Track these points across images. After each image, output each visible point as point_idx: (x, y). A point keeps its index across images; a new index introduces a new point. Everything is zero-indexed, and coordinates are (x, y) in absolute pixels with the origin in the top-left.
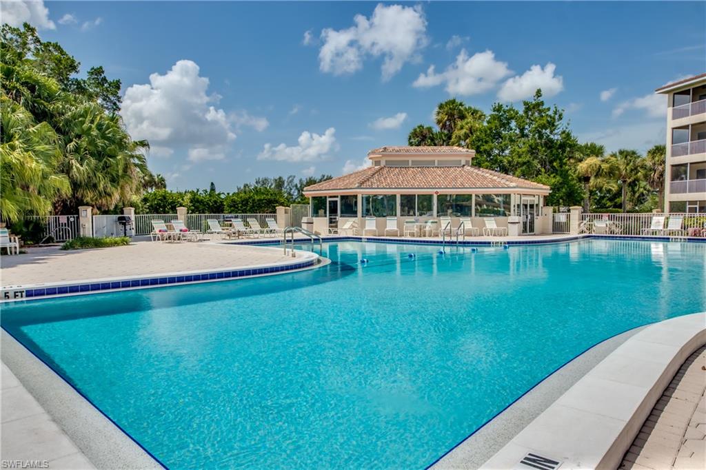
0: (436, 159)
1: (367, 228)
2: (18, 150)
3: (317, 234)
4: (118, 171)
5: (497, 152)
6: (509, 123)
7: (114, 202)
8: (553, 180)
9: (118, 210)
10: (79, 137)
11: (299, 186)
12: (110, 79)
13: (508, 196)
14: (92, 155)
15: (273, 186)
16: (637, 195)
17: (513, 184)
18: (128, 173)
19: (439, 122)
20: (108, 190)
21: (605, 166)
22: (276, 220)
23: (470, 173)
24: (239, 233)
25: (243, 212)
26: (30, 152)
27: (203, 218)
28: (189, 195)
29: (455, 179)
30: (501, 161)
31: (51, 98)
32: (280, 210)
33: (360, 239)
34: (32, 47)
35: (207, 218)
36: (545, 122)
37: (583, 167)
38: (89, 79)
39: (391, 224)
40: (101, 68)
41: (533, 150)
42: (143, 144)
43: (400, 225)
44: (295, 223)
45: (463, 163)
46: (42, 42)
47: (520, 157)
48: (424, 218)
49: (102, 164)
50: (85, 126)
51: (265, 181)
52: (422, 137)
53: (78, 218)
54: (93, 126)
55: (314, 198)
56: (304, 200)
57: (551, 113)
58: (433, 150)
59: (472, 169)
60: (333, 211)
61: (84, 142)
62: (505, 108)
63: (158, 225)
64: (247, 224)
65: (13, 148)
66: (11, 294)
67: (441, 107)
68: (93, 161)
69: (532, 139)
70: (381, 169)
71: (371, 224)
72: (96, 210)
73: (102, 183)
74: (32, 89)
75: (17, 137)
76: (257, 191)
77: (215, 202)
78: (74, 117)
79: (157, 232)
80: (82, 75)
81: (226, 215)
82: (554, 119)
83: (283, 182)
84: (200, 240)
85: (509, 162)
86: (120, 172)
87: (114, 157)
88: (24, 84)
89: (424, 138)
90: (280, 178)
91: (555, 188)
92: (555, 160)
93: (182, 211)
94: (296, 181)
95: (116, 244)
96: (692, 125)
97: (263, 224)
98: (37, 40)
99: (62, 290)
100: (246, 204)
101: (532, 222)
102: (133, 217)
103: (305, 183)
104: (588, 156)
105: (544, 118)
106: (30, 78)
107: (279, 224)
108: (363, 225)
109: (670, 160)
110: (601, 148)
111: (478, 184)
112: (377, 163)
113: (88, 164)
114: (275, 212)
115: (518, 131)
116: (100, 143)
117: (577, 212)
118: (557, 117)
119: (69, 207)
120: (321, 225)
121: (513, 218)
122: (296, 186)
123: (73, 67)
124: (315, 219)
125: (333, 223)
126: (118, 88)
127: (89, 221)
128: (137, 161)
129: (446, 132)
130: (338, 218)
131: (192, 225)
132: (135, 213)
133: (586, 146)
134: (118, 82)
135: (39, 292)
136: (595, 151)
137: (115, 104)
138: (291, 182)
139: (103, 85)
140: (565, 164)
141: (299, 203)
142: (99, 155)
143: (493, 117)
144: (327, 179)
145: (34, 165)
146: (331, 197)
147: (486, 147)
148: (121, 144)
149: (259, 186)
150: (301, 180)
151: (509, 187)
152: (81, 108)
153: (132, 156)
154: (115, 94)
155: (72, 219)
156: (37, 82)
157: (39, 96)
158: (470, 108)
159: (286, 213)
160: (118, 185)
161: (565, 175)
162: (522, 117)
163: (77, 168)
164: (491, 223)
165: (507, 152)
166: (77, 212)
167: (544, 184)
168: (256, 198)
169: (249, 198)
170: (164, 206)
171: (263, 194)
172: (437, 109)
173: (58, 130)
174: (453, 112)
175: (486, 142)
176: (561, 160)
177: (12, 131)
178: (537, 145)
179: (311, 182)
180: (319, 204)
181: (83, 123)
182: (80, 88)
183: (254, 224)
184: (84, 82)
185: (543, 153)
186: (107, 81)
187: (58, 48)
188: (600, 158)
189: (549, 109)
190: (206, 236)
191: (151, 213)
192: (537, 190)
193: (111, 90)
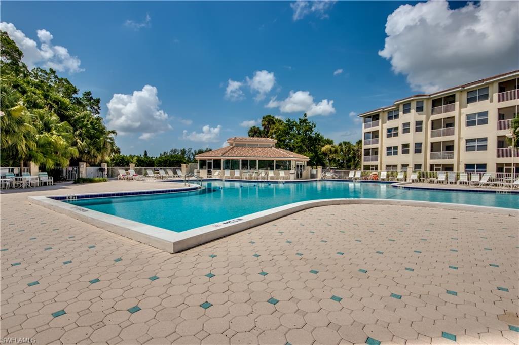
0: (259, 144)
1: (226, 175)
2: (55, 135)
3: (201, 178)
4: (101, 145)
5: (288, 141)
6: (293, 128)
7: (98, 161)
8: (311, 155)
9: (99, 165)
10: (81, 128)
11: (194, 153)
12: (94, 98)
13: (290, 162)
14: (88, 137)
15: (180, 154)
16: (356, 162)
17: (292, 156)
18: (106, 146)
19: (263, 125)
20: (95, 155)
21: (333, 149)
22: (181, 170)
23: (274, 151)
24: (163, 177)
25: (164, 167)
26: (60, 137)
27: (143, 169)
28: (136, 158)
29: (267, 153)
30: (290, 145)
31: (66, 109)
32: (183, 166)
33: (221, 180)
34: (53, 80)
35: (145, 169)
36: (308, 128)
37: (324, 149)
38: (83, 97)
39: (237, 173)
40: (90, 92)
41: (302, 141)
42: (113, 132)
43: (241, 174)
44: (191, 172)
45: (271, 146)
46: (59, 78)
47: (297, 143)
48: (252, 170)
49: (92, 142)
50: (85, 123)
51: (175, 151)
52: (254, 132)
53: (79, 168)
54: (89, 123)
55: (200, 160)
56: (196, 162)
57: (311, 124)
58: (258, 139)
59: (275, 149)
60: (210, 167)
61: (84, 130)
62: (291, 121)
63: (122, 172)
64: (167, 173)
65: (52, 134)
66: (71, 197)
67: (264, 118)
68: (88, 140)
69: (302, 135)
70: (233, 147)
71: (227, 173)
72: (88, 164)
73: (93, 151)
74: (57, 104)
75: (53, 128)
76: (172, 157)
77: (150, 161)
78: (79, 118)
79: (121, 175)
80: (80, 95)
81: (156, 168)
82: (312, 127)
83: (186, 152)
84: (143, 180)
85: (293, 146)
86: (102, 146)
87: (99, 138)
88: (54, 102)
89: (256, 132)
90: (184, 149)
91: (312, 158)
92: (312, 146)
93: (132, 166)
94: (193, 151)
95: (100, 181)
96: (373, 132)
97: (175, 172)
98: (56, 77)
99: (91, 196)
100: (166, 163)
101: (301, 174)
102: (106, 168)
103: (197, 152)
104: (326, 144)
105: (308, 127)
106: (56, 99)
107: (182, 173)
108: (224, 174)
109: (364, 147)
110: (332, 141)
111: (277, 156)
112: (231, 144)
113: (85, 142)
114: (181, 167)
115: (297, 132)
116: (92, 131)
117: (320, 169)
118: (313, 126)
119: (75, 163)
120: (204, 174)
121: (292, 171)
122: (192, 153)
123: (75, 92)
124: (200, 170)
125: (209, 172)
126: (99, 102)
127: (85, 170)
128: (109, 140)
129: (266, 130)
130: (212, 170)
131: (138, 172)
132: (108, 166)
133: (326, 140)
134: (99, 99)
135: (82, 197)
136: (330, 142)
137: (97, 110)
138: (190, 151)
139: (91, 100)
140: (316, 148)
141: (193, 163)
142: (91, 137)
143: (287, 125)
144: (209, 151)
145: (62, 142)
146: (208, 160)
147: (283, 138)
148: (102, 132)
149: (172, 153)
150: (195, 151)
151: (290, 157)
152: (82, 114)
153: (107, 138)
154: (97, 105)
155: (75, 169)
156: (60, 101)
157: (61, 108)
158: (278, 119)
159: (186, 167)
160: (101, 152)
161: (316, 152)
162: (298, 125)
163: (80, 144)
164: (282, 173)
165: (293, 141)
166: (78, 165)
167: (307, 156)
168: (172, 160)
169: (168, 160)
170: (123, 163)
171: (175, 158)
172: (262, 119)
173: (71, 125)
174: (270, 121)
175: (283, 136)
176: (315, 146)
177: (51, 126)
178: (305, 138)
179: (201, 152)
180: (203, 164)
181: (83, 121)
182: (78, 102)
183: (171, 173)
184: (81, 99)
185: (307, 142)
186: (92, 99)
187: (67, 81)
188: (331, 146)
189: (310, 123)
190: (146, 178)
191: (116, 166)
192: (304, 159)
193: (95, 103)
